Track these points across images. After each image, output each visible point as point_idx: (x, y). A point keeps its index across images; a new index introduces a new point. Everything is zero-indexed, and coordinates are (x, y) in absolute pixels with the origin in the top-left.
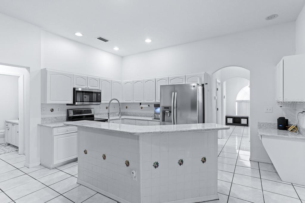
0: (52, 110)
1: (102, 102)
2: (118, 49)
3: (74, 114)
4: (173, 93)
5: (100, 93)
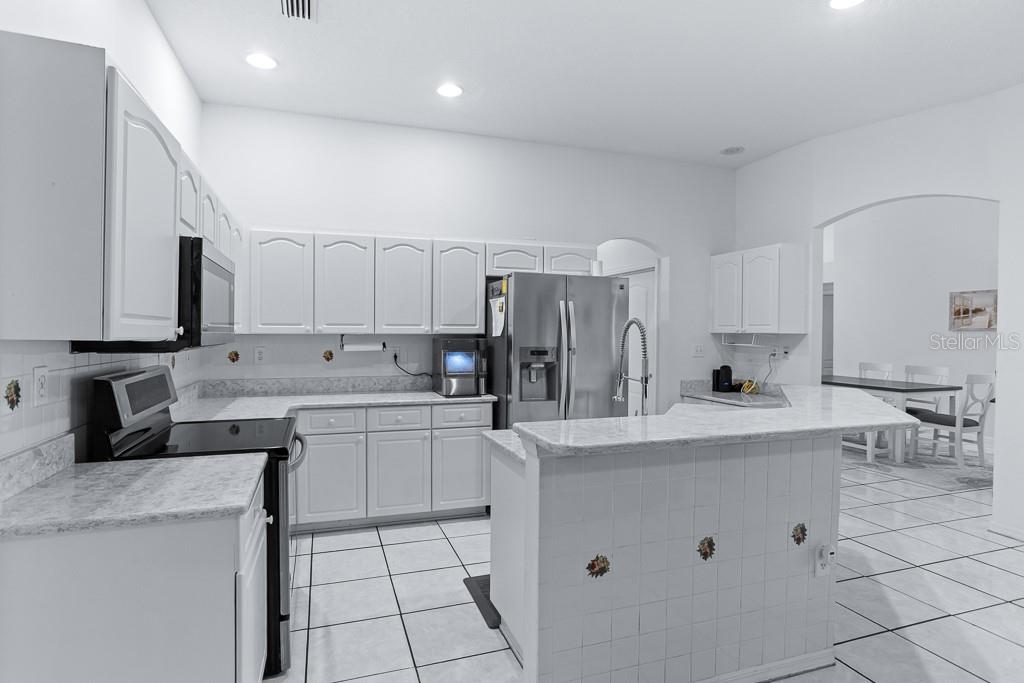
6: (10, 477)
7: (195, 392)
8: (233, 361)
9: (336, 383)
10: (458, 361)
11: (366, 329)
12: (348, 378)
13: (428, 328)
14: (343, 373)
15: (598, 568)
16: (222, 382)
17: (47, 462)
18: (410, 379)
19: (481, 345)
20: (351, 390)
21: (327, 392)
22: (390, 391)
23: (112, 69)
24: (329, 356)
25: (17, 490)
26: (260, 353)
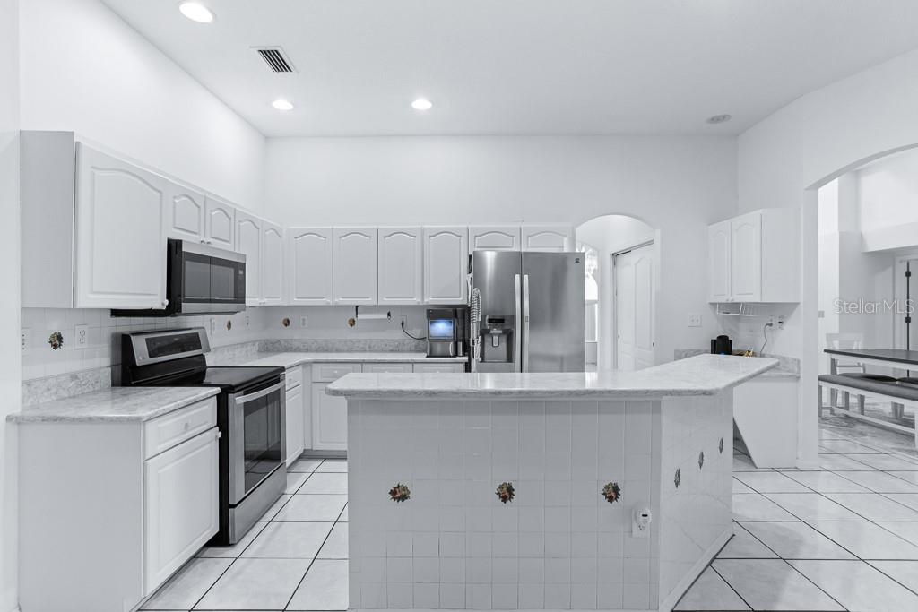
0: (57, 342)
1: (249, 302)
2: (291, 107)
3: (151, 357)
4: (518, 277)
5: (243, 265)
6: (48, 389)
7: (256, 348)
8: (286, 325)
9: (356, 345)
10: (442, 328)
11: (371, 301)
12: (365, 340)
13: (419, 300)
14: (363, 336)
15: (399, 494)
16: (279, 341)
17: (83, 383)
18: (414, 342)
19: (458, 315)
20: (368, 349)
21: (350, 351)
22: (398, 351)
23: (78, 143)
24: (352, 323)
25: (54, 398)
26: (304, 320)
